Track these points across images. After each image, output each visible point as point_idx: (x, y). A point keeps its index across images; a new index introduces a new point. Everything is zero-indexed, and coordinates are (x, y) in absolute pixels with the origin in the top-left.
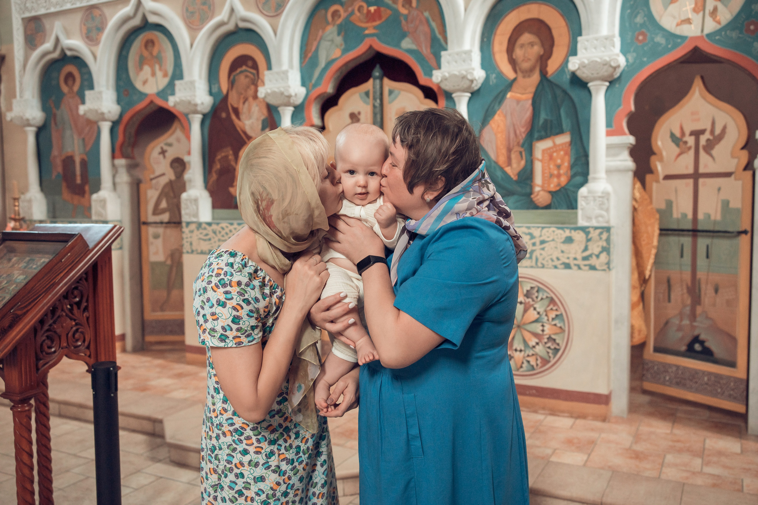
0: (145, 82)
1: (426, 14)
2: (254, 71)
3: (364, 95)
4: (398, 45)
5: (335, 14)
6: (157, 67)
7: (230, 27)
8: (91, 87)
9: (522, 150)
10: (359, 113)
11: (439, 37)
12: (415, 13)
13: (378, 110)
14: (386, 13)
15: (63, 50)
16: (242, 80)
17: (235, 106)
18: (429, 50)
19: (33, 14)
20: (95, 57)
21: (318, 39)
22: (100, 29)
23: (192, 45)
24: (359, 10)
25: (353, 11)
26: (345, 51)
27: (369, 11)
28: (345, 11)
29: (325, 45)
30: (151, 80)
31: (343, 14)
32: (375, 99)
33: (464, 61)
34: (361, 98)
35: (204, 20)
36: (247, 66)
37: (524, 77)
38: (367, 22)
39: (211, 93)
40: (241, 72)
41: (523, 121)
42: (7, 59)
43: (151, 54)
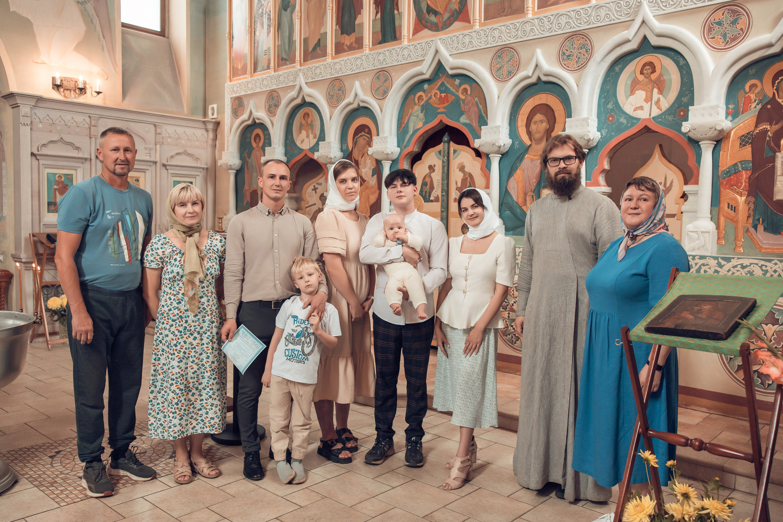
0: (302, 142)
1: (476, 99)
2: (369, 136)
3: (438, 153)
4: (458, 120)
5: (420, 98)
6: (310, 131)
7: (355, 106)
8: (270, 145)
9: (533, 194)
10: (435, 166)
11: (484, 115)
12: (469, 98)
13: (446, 164)
14: (451, 98)
15: (254, 119)
16: (362, 141)
17: (356, 159)
18: (477, 124)
19: (238, 95)
20: (273, 124)
21: (409, 115)
22: (277, 106)
23: (331, 118)
24: (434, 96)
25: (431, 96)
26: (425, 123)
27: (441, 96)
28: (426, 96)
29: (413, 118)
30: (306, 140)
31: (425, 99)
32: (444, 157)
33: (495, 133)
34: (436, 155)
35: (339, 101)
36: (365, 132)
37: (536, 144)
38: (439, 104)
39: (342, 150)
40: (361, 136)
41: (535, 174)
42: (221, 123)
43: (307, 122)
